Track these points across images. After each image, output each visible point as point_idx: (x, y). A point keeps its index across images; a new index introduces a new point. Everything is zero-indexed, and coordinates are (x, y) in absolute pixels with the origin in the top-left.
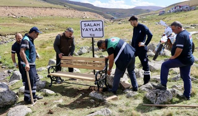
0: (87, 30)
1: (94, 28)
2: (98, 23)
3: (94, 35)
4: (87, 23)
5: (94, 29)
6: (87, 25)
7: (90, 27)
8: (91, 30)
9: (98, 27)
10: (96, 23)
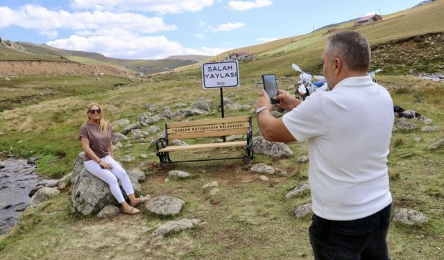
0: (212, 76)
1: (224, 73)
2: (230, 64)
3: (223, 83)
4: (212, 66)
5: (224, 75)
6: (212, 69)
7: (217, 72)
8: (219, 76)
9: (229, 72)
10: (226, 65)
